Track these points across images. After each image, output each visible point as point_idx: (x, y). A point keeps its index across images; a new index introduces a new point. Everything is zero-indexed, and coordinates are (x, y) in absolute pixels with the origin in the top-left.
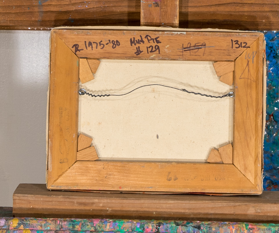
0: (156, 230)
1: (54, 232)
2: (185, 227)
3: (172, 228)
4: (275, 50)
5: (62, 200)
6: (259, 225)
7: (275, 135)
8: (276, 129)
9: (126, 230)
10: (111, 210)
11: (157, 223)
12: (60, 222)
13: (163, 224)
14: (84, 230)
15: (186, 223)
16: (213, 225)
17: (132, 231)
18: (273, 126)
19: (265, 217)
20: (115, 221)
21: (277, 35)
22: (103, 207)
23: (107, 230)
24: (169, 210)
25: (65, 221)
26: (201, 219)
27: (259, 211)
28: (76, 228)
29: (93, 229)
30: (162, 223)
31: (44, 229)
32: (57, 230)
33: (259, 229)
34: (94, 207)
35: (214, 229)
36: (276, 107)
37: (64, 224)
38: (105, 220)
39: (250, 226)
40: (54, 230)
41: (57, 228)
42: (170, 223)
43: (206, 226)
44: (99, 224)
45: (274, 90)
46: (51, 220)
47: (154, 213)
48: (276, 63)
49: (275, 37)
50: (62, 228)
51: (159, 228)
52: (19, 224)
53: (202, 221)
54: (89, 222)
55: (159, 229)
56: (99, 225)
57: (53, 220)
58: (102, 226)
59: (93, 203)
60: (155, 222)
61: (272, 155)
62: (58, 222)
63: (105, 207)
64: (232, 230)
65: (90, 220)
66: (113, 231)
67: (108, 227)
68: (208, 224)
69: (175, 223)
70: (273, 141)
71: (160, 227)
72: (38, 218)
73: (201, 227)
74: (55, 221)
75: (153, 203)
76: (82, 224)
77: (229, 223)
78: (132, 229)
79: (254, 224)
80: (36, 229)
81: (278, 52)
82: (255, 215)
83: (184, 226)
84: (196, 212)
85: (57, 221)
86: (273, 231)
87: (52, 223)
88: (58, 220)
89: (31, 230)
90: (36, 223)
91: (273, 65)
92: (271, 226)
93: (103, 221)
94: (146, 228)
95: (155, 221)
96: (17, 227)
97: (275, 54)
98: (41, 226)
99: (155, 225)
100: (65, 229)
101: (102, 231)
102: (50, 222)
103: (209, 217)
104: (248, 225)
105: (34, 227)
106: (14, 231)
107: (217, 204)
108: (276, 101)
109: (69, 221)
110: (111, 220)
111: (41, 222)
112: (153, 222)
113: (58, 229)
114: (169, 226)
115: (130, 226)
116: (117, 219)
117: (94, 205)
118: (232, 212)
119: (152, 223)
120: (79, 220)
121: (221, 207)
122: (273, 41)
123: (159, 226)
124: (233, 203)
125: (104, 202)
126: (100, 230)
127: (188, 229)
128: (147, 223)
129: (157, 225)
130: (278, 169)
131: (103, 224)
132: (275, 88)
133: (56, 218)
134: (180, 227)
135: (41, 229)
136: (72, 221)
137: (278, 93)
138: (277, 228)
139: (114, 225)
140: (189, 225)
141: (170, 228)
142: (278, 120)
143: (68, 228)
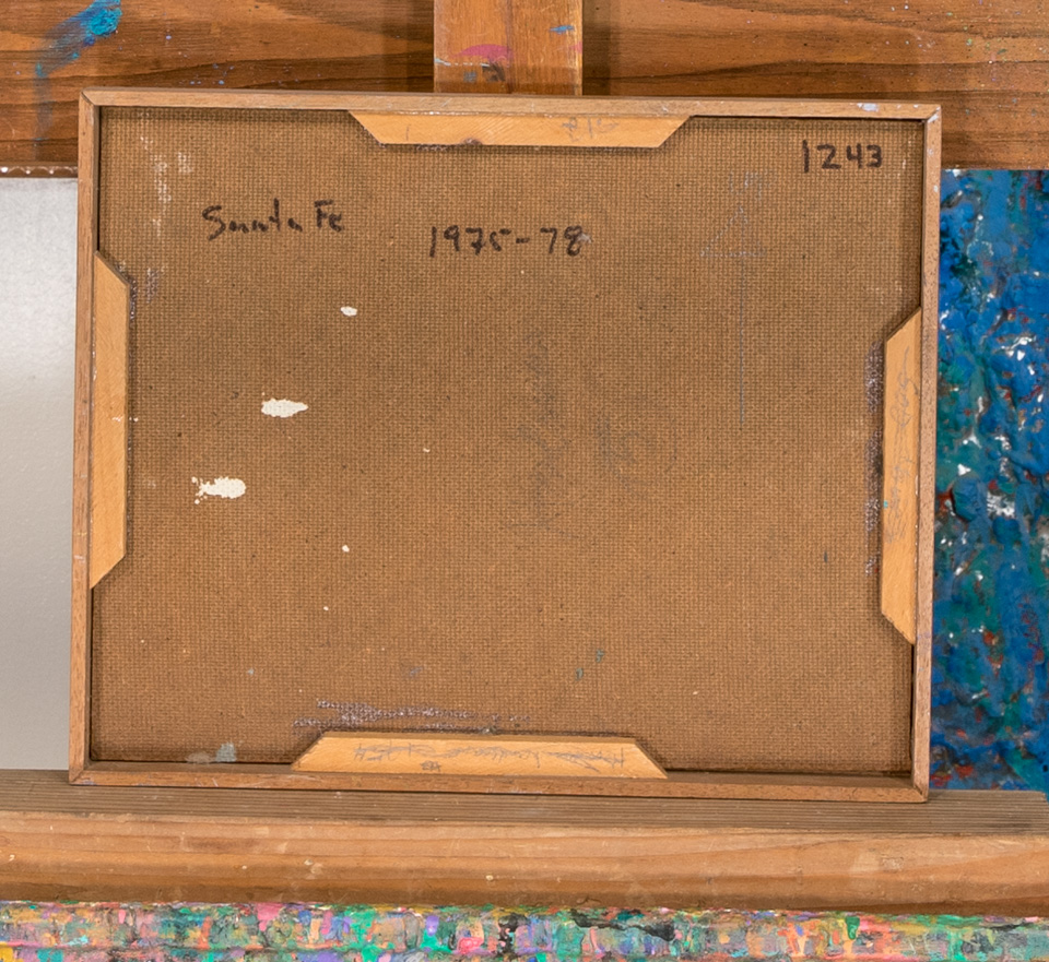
0: (498, 946)
1: (103, 954)
2: (613, 931)
3: (562, 936)
4: (957, 241)
5: (130, 830)
6: (901, 922)
7: (961, 574)
8: (964, 549)
9: (384, 946)
10: (322, 869)
11: (506, 918)
12: (127, 915)
13: (528, 923)
14: (223, 945)
15: (619, 915)
16: (720, 923)
17: (409, 947)
18: (954, 538)
19: (917, 889)
21: (966, 183)
22: (288, 855)
23: (312, 947)
24: (546, 867)
25: (146, 911)
26: (678, 902)
27: (894, 865)
28: (191, 940)
29: (255, 942)
30: (522, 917)
31: (66, 945)
32: (117, 949)
33: (900, 936)
34: (256, 857)
35: (724, 939)
36: (966, 465)
37: (143, 924)
38: (302, 908)
39: (864, 927)
40: (103, 949)
41: (117, 938)
42: (554, 916)
43: (694, 928)
44: (280, 922)
45: (954, 397)
46: (92, 910)
47: (489, 877)
48: (964, 292)
49: (956, 193)
50: (135, 938)
51: (511, 935)
53: (679, 907)
54: (240, 916)
55: (510, 939)
56: (278, 926)
57: (102, 909)
58: (290, 932)
59: (250, 843)
60: (496, 913)
61: (951, 651)
62: (122, 916)
63: (298, 856)
64: (795, 941)
65: (244, 908)
66: (333, 950)
67: (314, 934)
68: (704, 920)
69: (574, 914)
70: (953, 596)
71: (517, 932)
72: (41, 903)
73: (676, 931)
74: (106, 912)
75: (485, 840)
76: (215, 923)
77: (783, 915)
78: (406, 943)
79: (881, 918)
80: (35, 944)
81: (968, 253)
82: (879, 882)
83: (608, 929)
84: (653, 870)
85: (114, 912)
86: (953, 943)
87: (97, 920)
88: (119, 908)
89: (15, 948)
90: (37, 921)
91: (952, 301)
92: (946, 923)
93: (295, 912)
94: (460, 937)
95: (498, 909)
97: (957, 260)
98: (55, 933)
99: (495, 923)
100: (147, 944)
101: (290, 950)
102: (89, 916)
103: (704, 890)
104: (857, 923)
105: (26, 936)
107: (731, 839)
108: (965, 442)
109: (165, 914)
110: (324, 908)
111: (54, 918)
112: (488, 914)
113: (121, 943)
114: (551, 926)
115: (401, 926)
116: (348, 904)
117: (257, 849)
118: (791, 872)
119: (485, 915)
120: (202, 908)
121: (745, 851)
122: (950, 207)
123: (513, 930)
124: (795, 837)
125: (293, 836)
126: (284, 945)
127: (623, 939)
128: (465, 918)
129: (506, 922)
130: (975, 701)
131: (294, 923)
132: (960, 389)
133: (115, 900)
134: (593, 932)
135: (54, 943)
136: (174, 911)
137: (970, 409)
138: (968, 933)
139: (339, 926)
140: (629, 922)
141: (553, 936)
142: (973, 512)
143: (158, 939)
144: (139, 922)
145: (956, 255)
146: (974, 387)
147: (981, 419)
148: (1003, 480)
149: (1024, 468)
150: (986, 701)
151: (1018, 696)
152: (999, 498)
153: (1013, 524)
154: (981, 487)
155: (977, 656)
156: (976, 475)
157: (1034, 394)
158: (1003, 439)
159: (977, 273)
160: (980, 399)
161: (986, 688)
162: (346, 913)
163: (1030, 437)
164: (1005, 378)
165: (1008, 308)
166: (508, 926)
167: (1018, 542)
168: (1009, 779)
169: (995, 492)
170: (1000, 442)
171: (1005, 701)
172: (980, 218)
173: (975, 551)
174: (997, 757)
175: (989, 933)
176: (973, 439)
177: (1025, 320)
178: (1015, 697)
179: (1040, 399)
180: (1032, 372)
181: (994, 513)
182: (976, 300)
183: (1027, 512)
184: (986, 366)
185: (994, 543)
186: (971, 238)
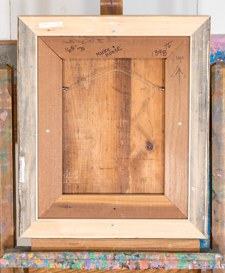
0: (113, 258)
5: (60, 242)
6: (173, 254)
9: (96, 258)
10: (89, 247)
11: (114, 254)
15: (131, 253)
16: (147, 254)
19: (178, 249)
22: (83, 245)
23: (85, 259)
24: (122, 247)
25: (60, 253)
27: (174, 246)
28: (67, 258)
30: (116, 254)
33: (173, 256)
35: (147, 257)
40: (54, 259)
43: (142, 255)
46: (52, 254)
47: (114, 248)
50: (59, 258)
51: (115, 256)
52: (34, 256)
53: (140, 252)
58: (82, 256)
63: (85, 245)
64: (157, 257)
66: (88, 259)
68: (144, 254)
69: (124, 254)
72: (44, 253)
73: (140, 256)
74: (54, 254)
76: (70, 255)
77: (156, 253)
79: (170, 253)
82: (172, 248)
83: (129, 256)
86: (181, 257)
89: (40, 259)
94: (107, 257)
96: (32, 258)
101: (82, 259)
103: (146, 250)
105: (42, 258)
106: (31, 260)
107: (150, 242)
110: (87, 253)
111: (46, 255)
112: (111, 254)
113: (56, 258)
114: (121, 255)
118: (159, 247)
120: (69, 253)
121: (152, 244)
127: (132, 257)
128: (108, 254)
133: (55, 252)
134: (127, 256)
135: (46, 258)
136: (64, 253)
138: (183, 256)
139: (89, 256)
143: (62, 258)
144: (59, 255)
162: (90, 253)
175: (186, 255)
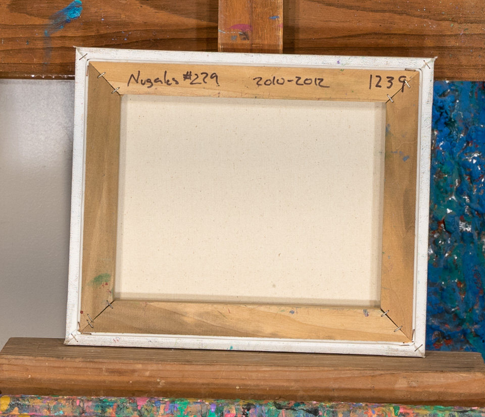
2: (292, 411)
3: (270, 413)
4: (447, 111)
6: (417, 409)
7: (448, 256)
8: (449, 245)
11: (245, 405)
12: (80, 402)
13: (255, 407)
14: (122, 416)
15: (294, 404)
16: (339, 408)
18: (445, 240)
19: (424, 395)
20: (173, 402)
21: (452, 86)
26: (320, 399)
28: (108, 413)
29: (136, 414)
30: (252, 404)
31: (53, 415)
36: (450, 209)
37: (87, 406)
39: (401, 411)
41: (76, 412)
42: (266, 405)
43: (328, 410)
44: (147, 405)
45: (446, 179)
46: (65, 400)
48: (450, 133)
49: (447, 90)
50: (84, 412)
52: (12, 406)
53: (321, 401)
55: (247, 414)
56: (146, 407)
57: (69, 399)
58: (151, 410)
60: (241, 402)
61: (443, 290)
62: (78, 402)
65: (131, 399)
67: (161, 411)
68: (331, 407)
69: (275, 404)
70: (444, 266)
71: (250, 411)
72: (43, 396)
73: (320, 412)
74: (71, 400)
76: (118, 406)
78: (201, 415)
79: (408, 407)
80: (40, 414)
81: (452, 116)
83: (290, 410)
84: (309, 385)
85: (75, 400)
87: (67, 404)
88: (77, 399)
90: (41, 404)
91: (445, 137)
92: (437, 409)
93: (153, 402)
94: (225, 413)
95: (242, 401)
96: (7, 410)
97: (447, 119)
98: (49, 409)
99: (241, 407)
100: (89, 415)
102: (63, 402)
104: (399, 409)
105: (36, 411)
108: (450, 199)
109: (97, 402)
110: (166, 400)
111: (48, 403)
112: (238, 403)
113: (77, 414)
114: (265, 409)
115: (200, 408)
116: (176, 398)
117: (136, 374)
119: (236, 404)
120: (113, 399)
122: (444, 96)
123: (248, 410)
124: (371, 372)
126: (149, 416)
127: (296, 415)
128: (227, 405)
129: (245, 407)
130: (453, 312)
131: (153, 406)
132: (448, 176)
133: (75, 395)
134: (283, 411)
135: (48, 414)
136: (101, 400)
137: (452, 184)
139: (173, 408)
140: (299, 408)
141: (266, 413)
142: (453, 229)
143: (93, 413)
145: (447, 117)
146: (454, 175)
147: (457, 189)
148: (466, 215)
149: (475, 211)
150: (458, 311)
151: (472, 310)
152: (464, 223)
153: (470, 235)
154: (457, 218)
155: (454, 292)
156: (455, 213)
157: (480, 178)
158: (466, 198)
159: (456, 125)
160: (457, 180)
161: (458, 306)
162: (176, 402)
163: (479, 198)
164: (468, 171)
165: (470, 141)
166: (246, 408)
167: (472, 242)
168: (468, 346)
169: (463, 221)
170: (465, 199)
171: (466, 312)
172: (458, 101)
173: (454, 246)
174: (463, 336)
176: (454, 197)
177: (477, 146)
178: (470, 310)
179: (483, 180)
180: (479, 169)
181: (462, 230)
182: (455, 137)
183: (477, 229)
184: (459, 166)
185: (462, 243)
186: (453, 110)
